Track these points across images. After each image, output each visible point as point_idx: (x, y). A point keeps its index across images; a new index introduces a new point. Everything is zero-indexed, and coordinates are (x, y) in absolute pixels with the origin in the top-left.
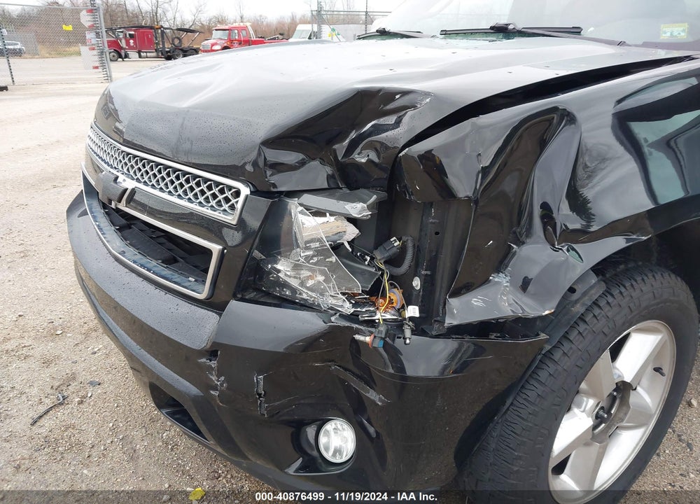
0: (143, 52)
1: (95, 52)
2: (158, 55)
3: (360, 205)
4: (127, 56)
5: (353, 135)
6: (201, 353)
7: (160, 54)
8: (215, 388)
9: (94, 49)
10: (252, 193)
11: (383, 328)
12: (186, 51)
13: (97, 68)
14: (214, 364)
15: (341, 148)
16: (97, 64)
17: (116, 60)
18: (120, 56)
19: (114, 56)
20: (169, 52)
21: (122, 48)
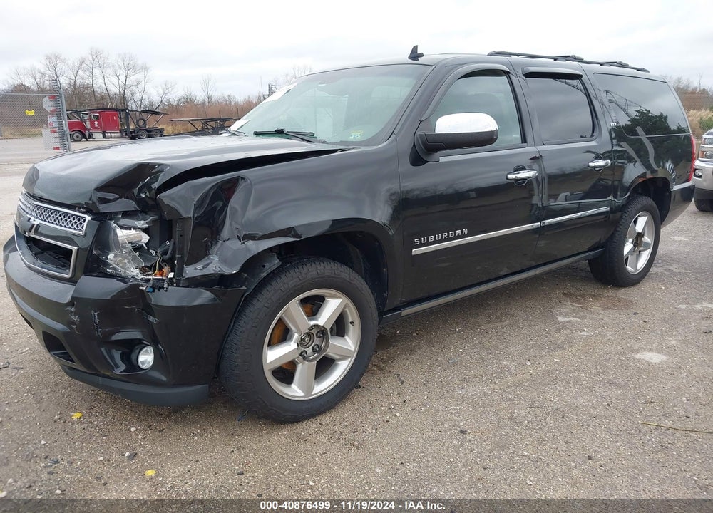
0: (108, 133)
1: (56, 134)
2: (122, 135)
3: (142, 222)
4: (91, 136)
5: (141, 184)
6: (67, 305)
7: (125, 135)
8: (73, 323)
9: (55, 131)
10: (92, 219)
11: (151, 282)
12: (151, 132)
13: (58, 148)
14: (73, 309)
15: (136, 191)
16: (58, 145)
17: (80, 141)
18: (84, 136)
19: (77, 136)
20: (134, 132)
21: (86, 129)
